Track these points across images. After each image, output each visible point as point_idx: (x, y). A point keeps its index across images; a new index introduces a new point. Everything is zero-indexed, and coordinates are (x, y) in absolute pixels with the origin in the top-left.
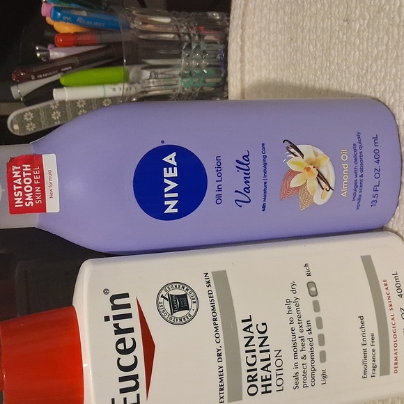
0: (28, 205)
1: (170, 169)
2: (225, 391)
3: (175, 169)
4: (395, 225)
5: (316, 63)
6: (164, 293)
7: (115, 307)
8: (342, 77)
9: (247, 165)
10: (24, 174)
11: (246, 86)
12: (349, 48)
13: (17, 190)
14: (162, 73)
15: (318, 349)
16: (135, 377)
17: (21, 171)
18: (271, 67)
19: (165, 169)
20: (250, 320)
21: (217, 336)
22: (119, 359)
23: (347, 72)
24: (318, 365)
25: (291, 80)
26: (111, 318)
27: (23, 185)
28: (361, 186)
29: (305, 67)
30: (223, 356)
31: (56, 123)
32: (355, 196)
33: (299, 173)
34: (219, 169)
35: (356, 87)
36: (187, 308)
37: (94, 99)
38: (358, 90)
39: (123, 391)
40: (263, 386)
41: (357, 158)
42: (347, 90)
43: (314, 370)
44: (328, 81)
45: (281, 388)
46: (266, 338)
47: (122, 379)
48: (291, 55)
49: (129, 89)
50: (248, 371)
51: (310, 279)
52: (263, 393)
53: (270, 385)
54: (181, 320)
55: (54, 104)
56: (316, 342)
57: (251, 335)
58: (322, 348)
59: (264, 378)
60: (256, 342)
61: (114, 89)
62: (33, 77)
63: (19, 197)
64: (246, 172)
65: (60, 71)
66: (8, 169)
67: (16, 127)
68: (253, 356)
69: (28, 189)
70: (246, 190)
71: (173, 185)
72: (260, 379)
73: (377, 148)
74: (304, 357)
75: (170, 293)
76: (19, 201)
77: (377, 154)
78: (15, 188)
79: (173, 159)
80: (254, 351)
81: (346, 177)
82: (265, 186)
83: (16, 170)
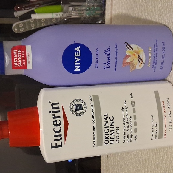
0: (20, 66)
1: (77, 53)
2: (96, 142)
3: (79, 53)
4: (169, 79)
5: (142, 8)
6: (73, 103)
7: (53, 108)
8: (152, 15)
9: (109, 52)
10: (18, 53)
11: (113, 16)
12: (156, 2)
13: (15, 60)
14: (77, 9)
15: (134, 127)
16: (60, 135)
17: (17, 52)
18: (123, 8)
19: (75, 53)
20: (107, 115)
21: (93, 121)
22: (54, 128)
23: (154, 13)
24: (133, 133)
25: (132, 14)
26: (52, 112)
27: (18, 58)
28: (156, 62)
29: (138, 9)
30: (96, 129)
31: (32, 28)
32: (153, 67)
33: (130, 56)
34: (97, 54)
35: (158, 20)
36: (82, 109)
37: (48, 19)
38: (158, 21)
39: (55, 140)
40: (111, 141)
41: (155, 51)
42: (154, 20)
43: (131, 136)
44: (146, 16)
45: (118, 142)
46: (113, 122)
47: (55, 136)
48: (132, 3)
49: (63, 15)
50: (105, 135)
51: (132, 100)
52: (111, 143)
53: (114, 140)
54: (79, 114)
55: (32, 20)
56: (133, 125)
57: (107, 121)
58: (135, 127)
59: (111, 138)
60: (109, 124)
61: (57, 15)
62: (23, 9)
63: (16, 62)
64: (108, 55)
65: (34, 7)
66: (12, 51)
67: (16, 30)
68: (107, 129)
69: (20, 59)
70: (108, 62)
71: (78, 60)
72: (110, 138)
73: (164, 47)
74: (128, 131)
75: (76, 103)
76: (16, 64)
77: (164, 49)
78: (15, 59)
79: (79, 49)
80: (108, 127)
81: (150, 58)
82: (116, 61)
83: (15, 52)
